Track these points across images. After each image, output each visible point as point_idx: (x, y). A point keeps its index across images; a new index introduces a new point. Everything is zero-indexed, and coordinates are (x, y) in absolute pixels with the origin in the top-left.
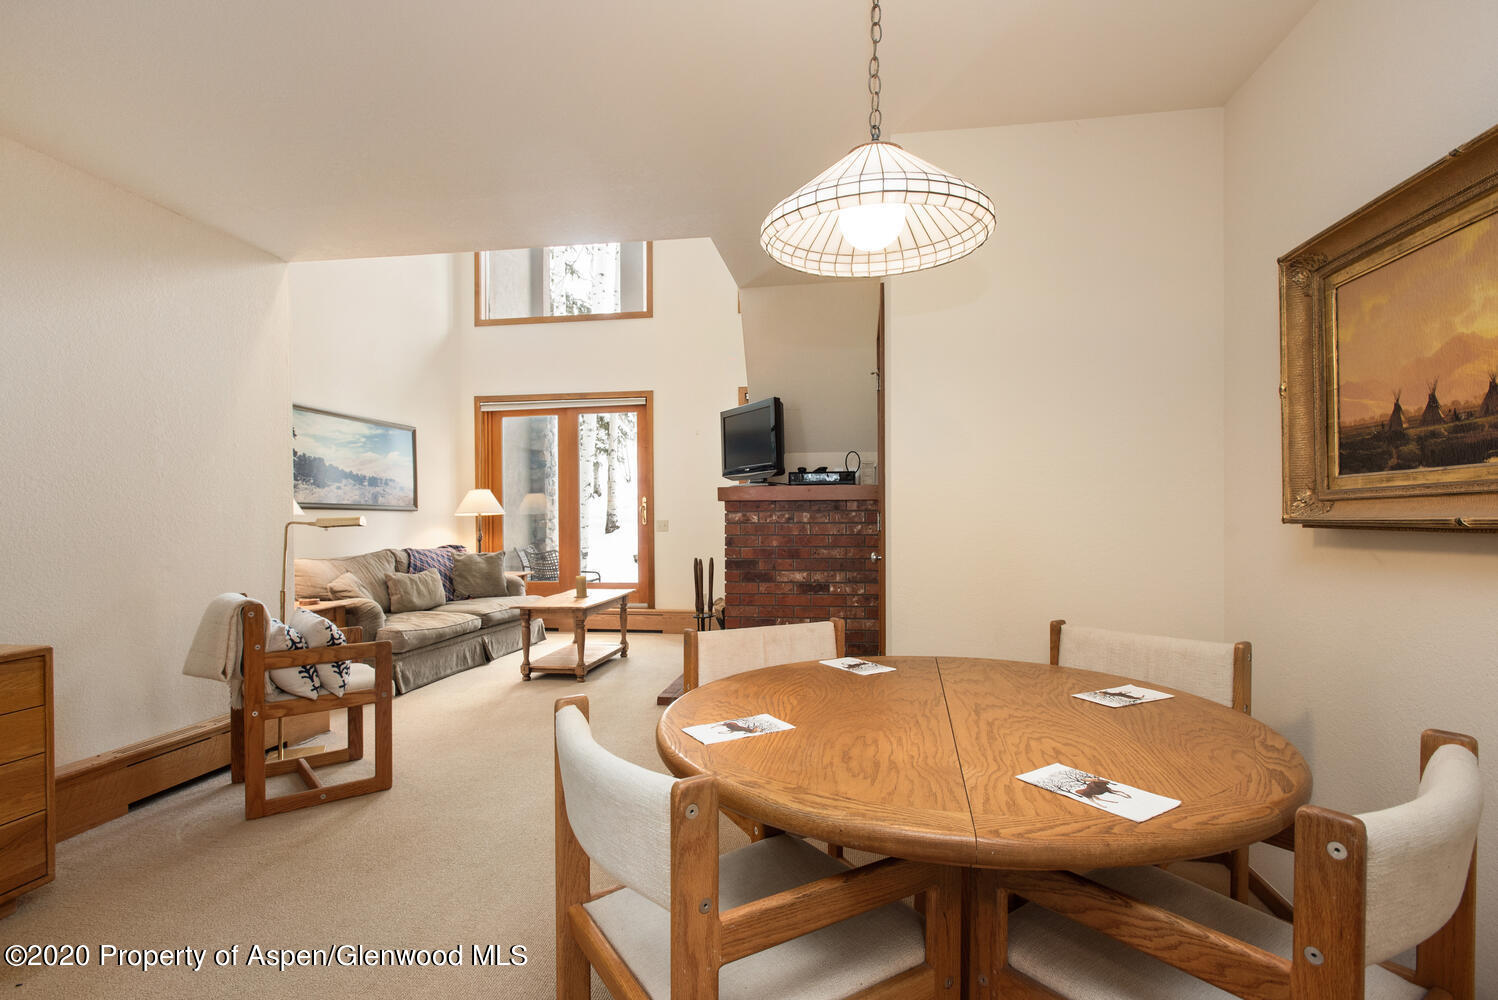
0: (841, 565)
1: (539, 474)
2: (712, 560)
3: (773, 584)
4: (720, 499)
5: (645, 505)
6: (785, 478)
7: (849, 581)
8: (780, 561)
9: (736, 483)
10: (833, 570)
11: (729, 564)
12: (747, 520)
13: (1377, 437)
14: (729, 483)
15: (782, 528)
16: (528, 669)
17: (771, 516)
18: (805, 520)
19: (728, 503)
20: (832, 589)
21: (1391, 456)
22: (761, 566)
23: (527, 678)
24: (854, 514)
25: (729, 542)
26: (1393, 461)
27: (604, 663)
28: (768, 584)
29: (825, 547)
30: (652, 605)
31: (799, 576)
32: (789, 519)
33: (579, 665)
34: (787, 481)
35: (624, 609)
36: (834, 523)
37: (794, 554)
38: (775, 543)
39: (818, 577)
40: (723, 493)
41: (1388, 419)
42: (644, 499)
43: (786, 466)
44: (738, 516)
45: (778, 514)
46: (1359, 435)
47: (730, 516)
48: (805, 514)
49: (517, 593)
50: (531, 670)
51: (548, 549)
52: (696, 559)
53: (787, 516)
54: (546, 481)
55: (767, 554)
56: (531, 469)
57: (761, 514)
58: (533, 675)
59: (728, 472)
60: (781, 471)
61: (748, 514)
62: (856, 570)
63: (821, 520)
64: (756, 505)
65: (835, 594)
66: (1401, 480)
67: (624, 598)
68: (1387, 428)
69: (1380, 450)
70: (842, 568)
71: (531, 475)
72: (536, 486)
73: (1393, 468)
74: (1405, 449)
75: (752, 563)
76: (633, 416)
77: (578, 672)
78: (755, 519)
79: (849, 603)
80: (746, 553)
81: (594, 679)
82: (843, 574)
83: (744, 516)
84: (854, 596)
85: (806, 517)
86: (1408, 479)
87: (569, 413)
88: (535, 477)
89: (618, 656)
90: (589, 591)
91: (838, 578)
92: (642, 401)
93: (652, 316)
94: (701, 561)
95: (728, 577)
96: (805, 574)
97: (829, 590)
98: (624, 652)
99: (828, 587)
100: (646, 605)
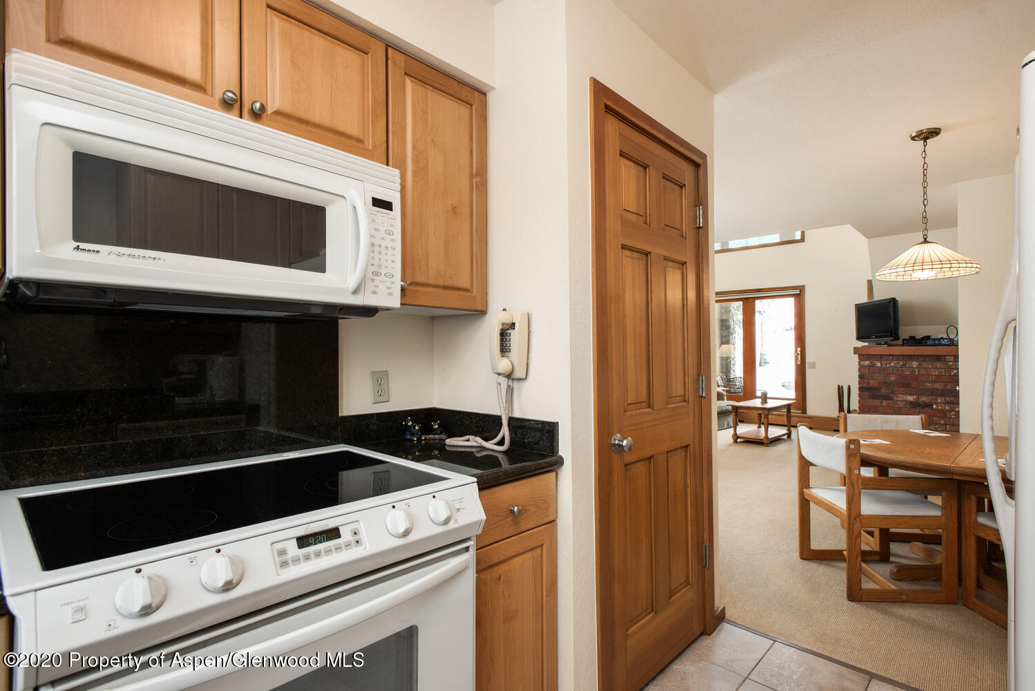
0: (942, 393)
1: (727, 333)
2: (849, 386)
3: (891, 401)
4: (855, 353)
5: (799, 353)
6: (900, 342)
7: (947, 403)
8: (896, 389)
9: (866, 344)
10: (937, 396)
11: (861, 389)
12: (874, 365)
14: (860, 344)
15: (898, 370)
16: (736, 437)
17: (890, 363)
18: (915, 366)
19: (860, 355)
20: (934, 407)
22: (884, 391)
23: (735, 441)
24: (951, 363)
25: (861, 377)
27: (777, 440)
28: (888, 402)
29: (929, 382)
30: (804, 411)
31: (910, 398)
32: (903, 365)
33: (765, 438)
34: (901, 343)
35: (789, 412)
36: (936, 368)
37: (907, 386)
38: (892, 379)
39: (924, 399)
40: (856, 350)
42: (799, 349)
43: (900, 335)
44: (867, 363)
45: (895, 362)
47: (862, 363)
48: (914, 363)
49: (723, 399)
50: (738, 437)
51: (732, 376)
52: (839, 386)
53: (901, 363)
54: (731, 337)
55: (887, 384)
56: (722, 330)
57: (883, 362)
58: (739, 440)
59: (860, 337)
60: (897, 338)
61: (874, 362)
62: (953, 396)
63: (925, 367)
64: (880, 357)
65: (937, 410)
67: (789, 405)
70: (942, 395)
71: (721, 333)
72: (724, 340)
75: (877, 389)
76: (791, 301)
77: (765, 441)
78: (879, 365)
79: (948, 416)
80: (873, 383)
81: (775, 446)
82: (943, 399)
83: (871, 363)
84: (952, 411)
85: (915, 364)
87: (750, 300)
88: (724, 335)
89: (785, 437)
90: (768, 400)
91: (939, 401)
92: (797, 292)
93: (804, 241)
94: (842, 387)
95: (860, 396)
96: (914, 397)
97: (932, 408)
98: (789, 435)
99: (933, 406)
100: (800, 412)
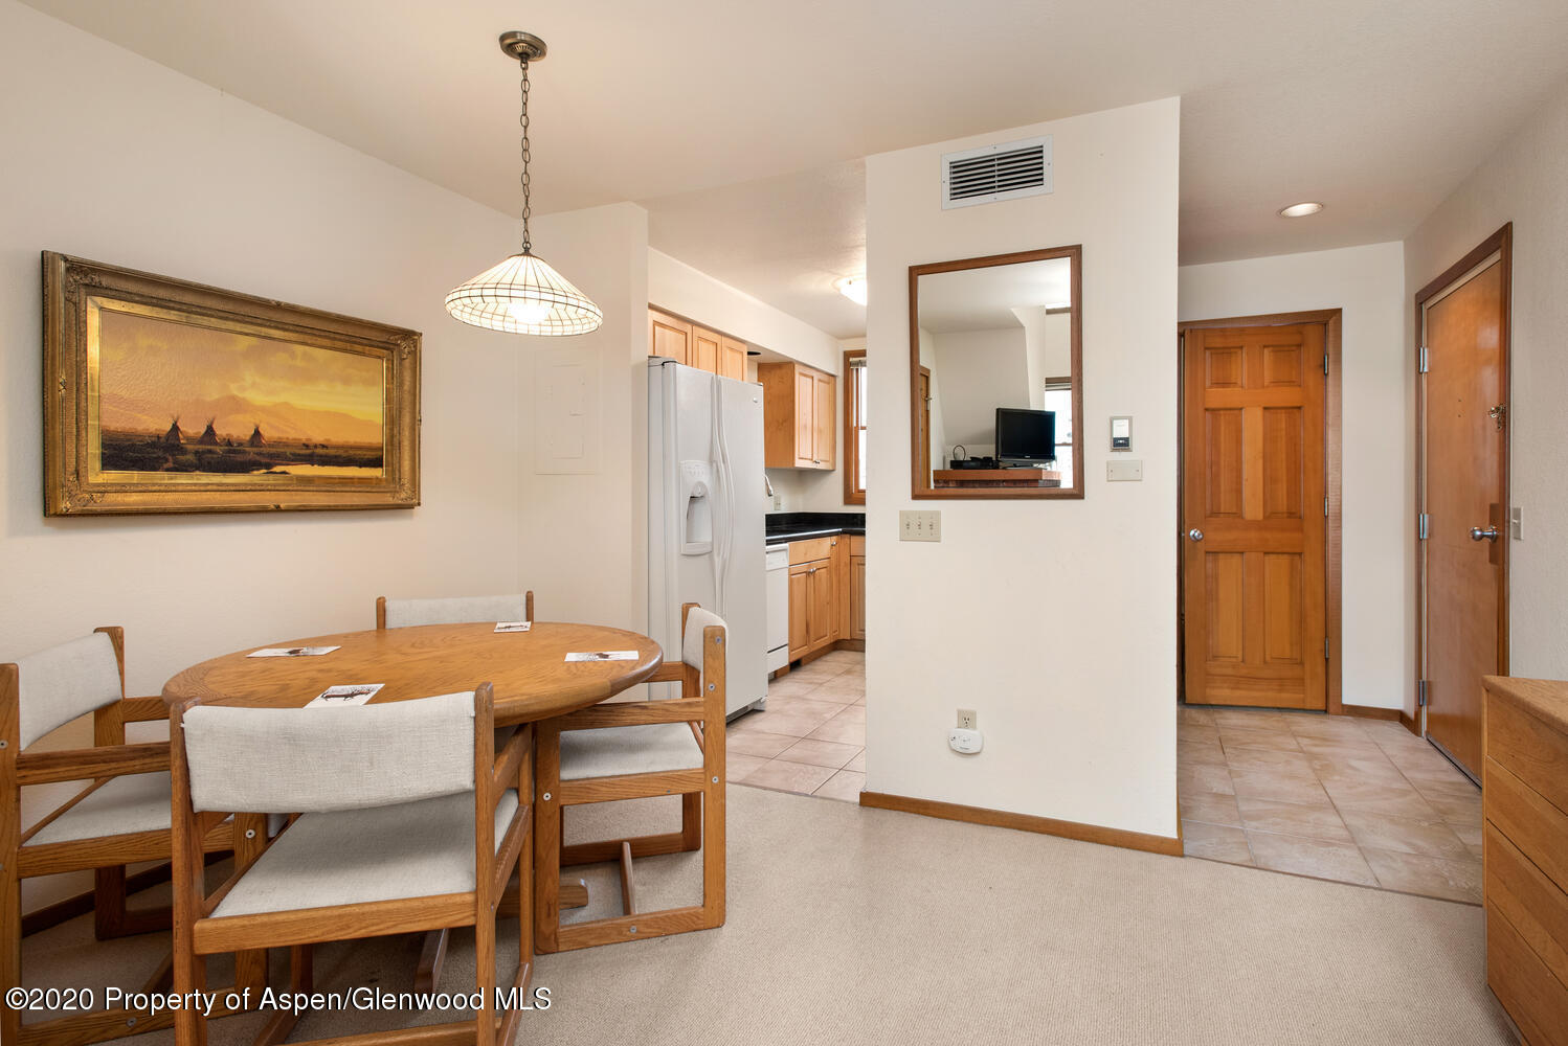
13: (153, 445)
21: (167, 461)
26: (170, 465)
41: (165, 433)
46: (129, 440)
66: (183, 479)
68: (162, 440)
69: (155, 456)
73: (167, 470)
74: (180, 457)
86: (192, 478)
